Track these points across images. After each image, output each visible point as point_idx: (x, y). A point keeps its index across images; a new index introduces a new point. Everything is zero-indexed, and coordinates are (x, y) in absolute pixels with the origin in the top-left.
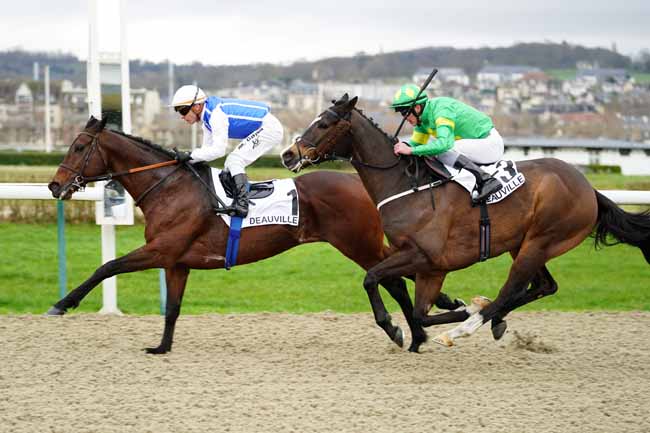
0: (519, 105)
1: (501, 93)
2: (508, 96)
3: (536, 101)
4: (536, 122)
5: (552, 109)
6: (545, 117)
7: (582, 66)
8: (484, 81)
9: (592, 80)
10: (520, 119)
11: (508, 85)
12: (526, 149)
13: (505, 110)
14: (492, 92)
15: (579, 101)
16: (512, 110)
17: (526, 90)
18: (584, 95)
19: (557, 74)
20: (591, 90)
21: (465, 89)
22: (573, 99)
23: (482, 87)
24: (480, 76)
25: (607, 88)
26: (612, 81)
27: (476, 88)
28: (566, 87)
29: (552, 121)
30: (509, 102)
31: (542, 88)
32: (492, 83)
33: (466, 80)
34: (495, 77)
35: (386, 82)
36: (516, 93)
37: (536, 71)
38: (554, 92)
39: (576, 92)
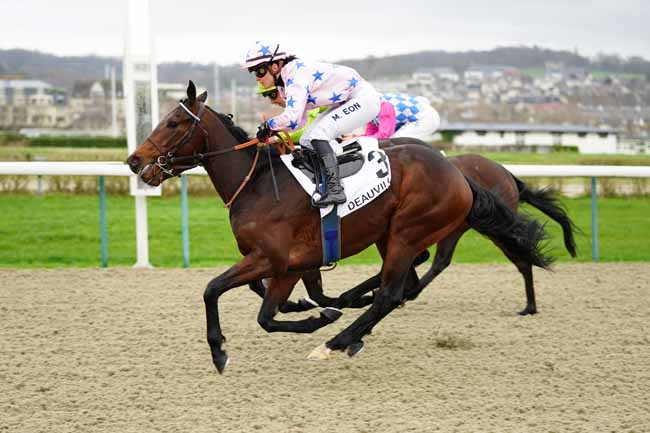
0: (498, 97)
1: (484, 88)
2: (489, 89)
3: (512, 94)
4: (513, 111)
5: (526, 100)
6: (520, 107)
7: (550, 65)
8: (470, 78)
9: (558, 77)
10: (500, 109)
11: (490, 81)
12: (502, 133)
13: (488, 101)
14: (476, 87)
15: (548, 94)
16: (494, 102)
17: (504, 85)
18: (551, 89)
19: (529, 72)
20: (558, 85)
21: (455, 84)
22: (543, 92)
23: (468, 83)
24: (467, 74)
25: (570, 84)
26: (573, 77)
27: (463, 83)
28: (537, 82)
29: (525, 110)
30: (491, 95)
31: (517, 83)
32: (476, 79)
33: (455, 77)
34: (479, 75)
35: (391, 80)
36: (496, 88)
37: (512, 69)
38: (527, 87)
39: (545, 86)
